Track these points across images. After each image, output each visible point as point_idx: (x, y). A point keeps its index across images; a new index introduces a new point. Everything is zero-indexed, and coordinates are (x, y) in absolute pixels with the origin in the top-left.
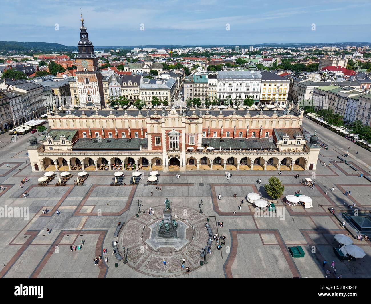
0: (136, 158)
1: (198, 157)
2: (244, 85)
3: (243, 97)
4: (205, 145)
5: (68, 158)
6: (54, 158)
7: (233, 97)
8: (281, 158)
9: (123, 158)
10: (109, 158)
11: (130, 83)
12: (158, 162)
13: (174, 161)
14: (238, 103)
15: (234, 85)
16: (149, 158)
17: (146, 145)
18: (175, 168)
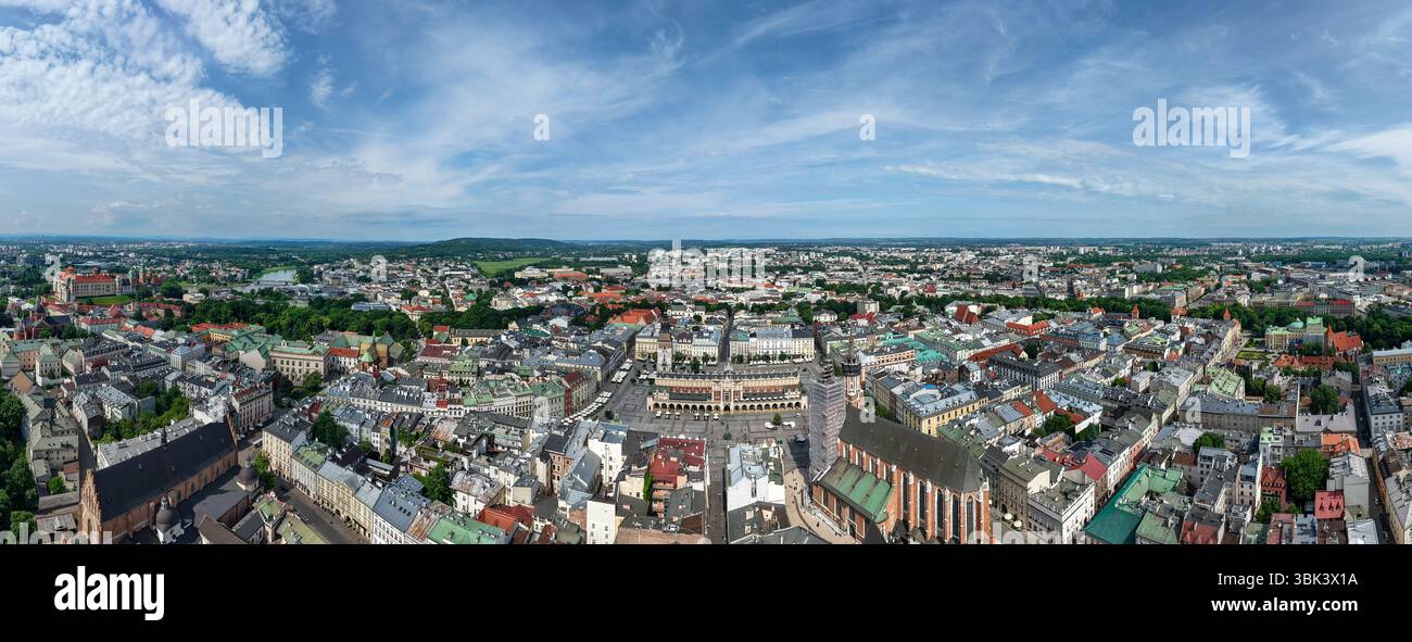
0: (706, 406)
1: (740, 405)
2: (778, 343)
3: (779, 352)
4: (744, 398)
5: (668, 404)
6: (660, 404)
7: (771, 353)
8: (786, 403)
9: (698, 406)
10: (690, 405)
11: (685, 340)
12: (717, 408)
13: (727, 408)
14: (774, 359)
15: (771, 343)
16: (713, 406)
17: (710, 398)
18: (727, 412)
